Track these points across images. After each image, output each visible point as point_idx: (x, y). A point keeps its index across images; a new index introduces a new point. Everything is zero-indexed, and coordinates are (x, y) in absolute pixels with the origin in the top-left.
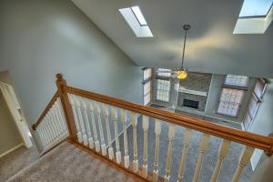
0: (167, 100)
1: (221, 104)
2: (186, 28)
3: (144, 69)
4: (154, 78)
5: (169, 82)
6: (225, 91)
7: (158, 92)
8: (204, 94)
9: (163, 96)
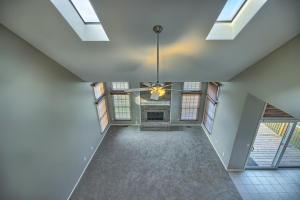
0: (129, 117)
1: (183, 110)
2: (157, 30)
3: (94, 85)
4: (109, 93)
5: (128, 96)
6: (184, 97)
7: (116, 110)
8: (167, 104)
9: (123, 114)
